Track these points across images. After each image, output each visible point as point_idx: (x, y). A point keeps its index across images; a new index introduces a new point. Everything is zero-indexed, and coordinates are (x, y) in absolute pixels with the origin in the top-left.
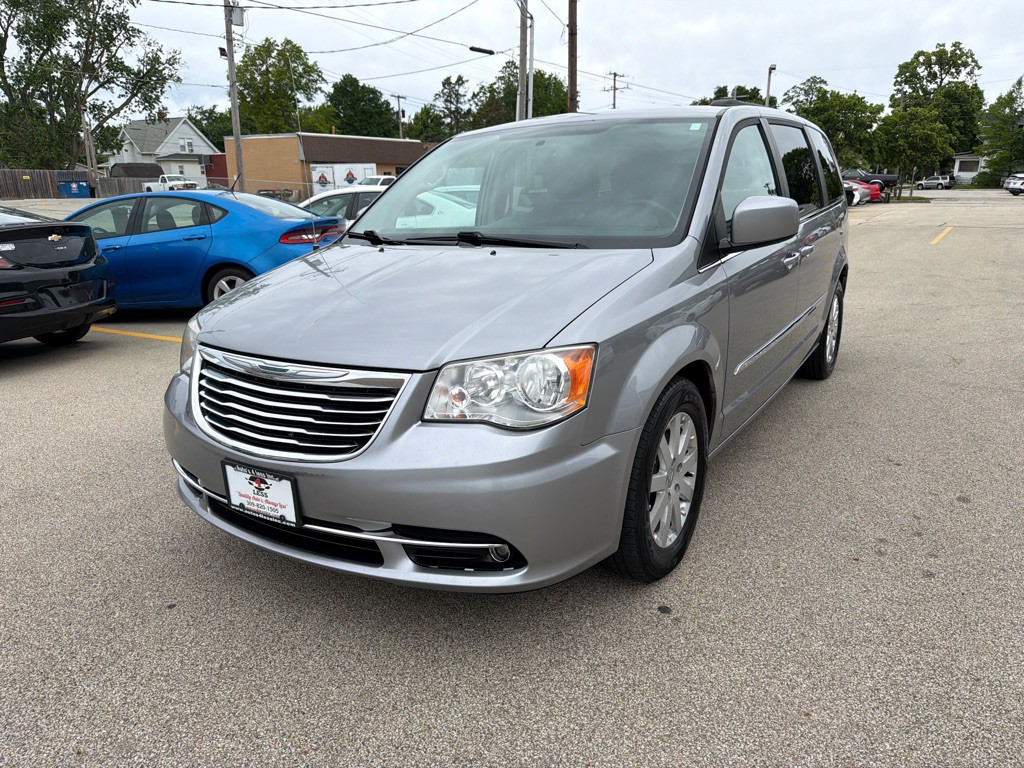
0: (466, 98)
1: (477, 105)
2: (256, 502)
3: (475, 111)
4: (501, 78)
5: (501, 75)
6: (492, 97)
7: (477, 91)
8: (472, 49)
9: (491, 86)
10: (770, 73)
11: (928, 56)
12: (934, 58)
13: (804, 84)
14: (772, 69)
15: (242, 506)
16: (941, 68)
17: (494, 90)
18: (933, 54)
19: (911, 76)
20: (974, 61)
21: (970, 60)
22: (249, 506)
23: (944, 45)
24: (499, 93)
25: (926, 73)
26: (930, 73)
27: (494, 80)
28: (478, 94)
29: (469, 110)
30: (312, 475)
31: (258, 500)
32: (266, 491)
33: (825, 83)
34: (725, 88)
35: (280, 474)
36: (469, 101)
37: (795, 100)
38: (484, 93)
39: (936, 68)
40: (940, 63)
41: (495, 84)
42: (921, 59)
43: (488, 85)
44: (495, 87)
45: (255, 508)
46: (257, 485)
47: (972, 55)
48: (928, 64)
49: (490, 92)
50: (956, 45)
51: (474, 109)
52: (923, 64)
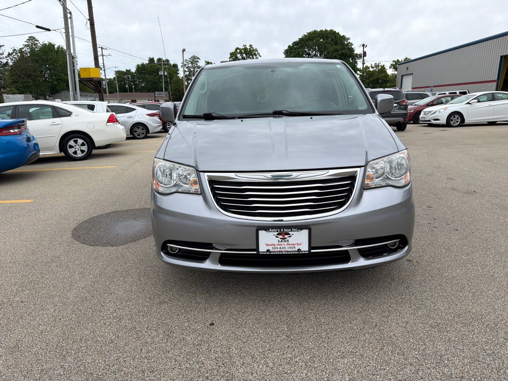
0: (4, 56)
1: (12, 60)
2: (279, 247)
3: (12, 64)
4: (27, 46)
5: (26, 43)
6: (22, 56)
7: (11, 51)
8: (37, 27)
9: (21, 49)
10: (183, 52)
11: (240, 50)
12: (243, 51)
13: (190, 59)
14: (184, 50)
15: (268, 251)
16: (246, 55)
17: (23, 52)
18: (243, 49)
19: (235, 58)
20: (258, 53)
21: (256, 53)
22: (273, 250)
23: (246, 46)
24: (27, 54)
25: (241, 57)
26: (242, 57)
27: (22, 46)
28: (12, 54)
29: (7, 63)
30: (323, 224)
31: (281, 245)
32: (288, 239)
33: (199, 59)
34: (153, 58)
35: (300, 227)
36: (6, 57)
37: (187, 66)
38: (16, 53)
39: (244, 55)
40: (245, 53)
41: (23, 48)
42: (238, 51)
43: (18, 49)
44: (23, 50)
45: (278, 250)
46: (282, 237)
47: (257, 51)
48: (241, 53)
49: (20, 53)
50: (251, 46)
51: (11, 63)
52: (239, 53)
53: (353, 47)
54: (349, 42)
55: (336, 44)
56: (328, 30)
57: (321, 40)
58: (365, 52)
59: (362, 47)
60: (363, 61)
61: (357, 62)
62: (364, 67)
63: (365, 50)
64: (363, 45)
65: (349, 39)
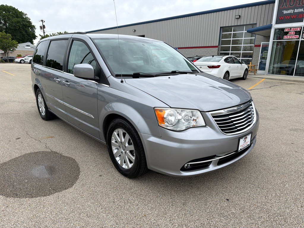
15: (241, 149)
53: (30, 21)
54: (27, 17)
55: (17, 17)
56: (9, 6)
57: (4, 12)
58: (44, 26)
59: (42, 22)
60: (44, 31)
61: (34, 31)
62: (45, 35)
63: (44, 24)
64: (42, 21)
65: (26, 14)
